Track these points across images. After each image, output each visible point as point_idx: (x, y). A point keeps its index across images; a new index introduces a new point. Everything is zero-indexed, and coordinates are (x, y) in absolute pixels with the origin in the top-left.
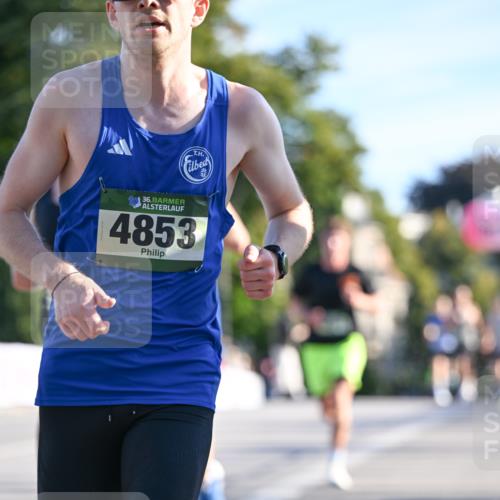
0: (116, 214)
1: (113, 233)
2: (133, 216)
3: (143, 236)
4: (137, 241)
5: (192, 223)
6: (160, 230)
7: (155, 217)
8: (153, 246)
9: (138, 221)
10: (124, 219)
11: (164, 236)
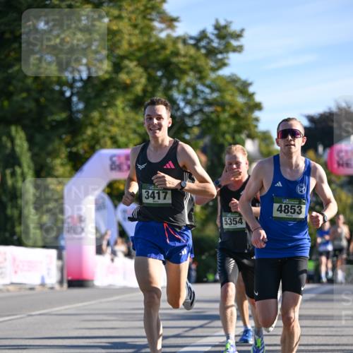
0: (278, 205)
1: (278, 210)
2: (283, 205)
3: (286, 210)
4: (285, 212)
5: (301, 207)
6: (291, 209)
7: (290, 205)
8: (289, 214)
9: (285, 207)
10: (281, 206)
11: (293, 211)
